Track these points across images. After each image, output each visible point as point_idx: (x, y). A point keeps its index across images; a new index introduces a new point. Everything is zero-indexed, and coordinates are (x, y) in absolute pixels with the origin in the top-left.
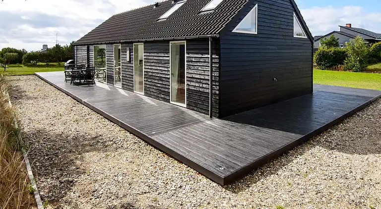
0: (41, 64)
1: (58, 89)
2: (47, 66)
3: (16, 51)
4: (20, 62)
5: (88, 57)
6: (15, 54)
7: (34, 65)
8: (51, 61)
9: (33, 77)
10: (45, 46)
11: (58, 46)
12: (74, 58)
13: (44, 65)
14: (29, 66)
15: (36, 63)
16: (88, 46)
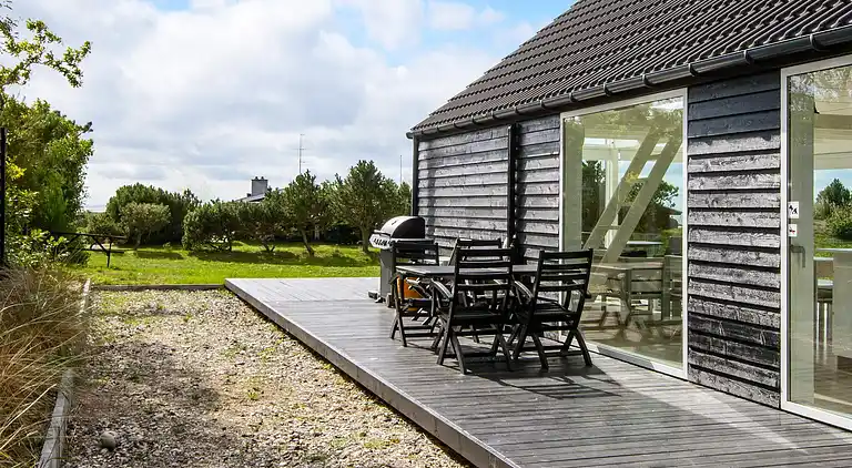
0: (244, 247)
1: (370, 394)
2: (269, 257)
3: (163, 198)
4: (176, 242)
5: (512, 194)
6: (160, 208)
7: (223, 254)
8: (281, 240)
9: (216, 302)
10: (259, 183)
11: (305, 182)
12: (416, 209)
13: (257, 254)
14: (203, 255)
15: (230, 244)
16: (516, 125)
